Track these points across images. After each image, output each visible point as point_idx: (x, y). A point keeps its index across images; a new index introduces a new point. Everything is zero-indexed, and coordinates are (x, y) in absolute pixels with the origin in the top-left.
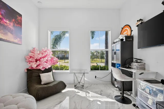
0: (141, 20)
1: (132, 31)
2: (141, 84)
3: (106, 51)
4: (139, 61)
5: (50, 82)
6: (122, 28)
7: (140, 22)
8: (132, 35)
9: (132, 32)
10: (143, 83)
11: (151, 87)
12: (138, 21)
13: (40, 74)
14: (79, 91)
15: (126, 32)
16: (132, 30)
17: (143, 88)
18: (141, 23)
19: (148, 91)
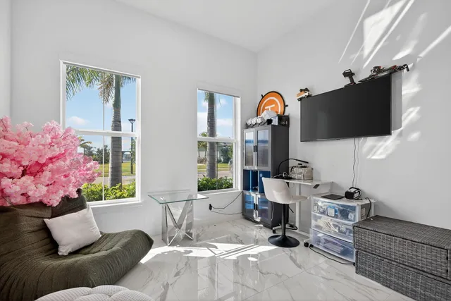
0: (306, 90)
1: (285, 106)
2: (320, 204)
3: (210, 143)
4: (304, 164)
5: (90, 242)
6: (263, 97)
7: (307, 94)
8: (286, 114)
9: (287, 108)
10: (322, 202)
11: (338, 204)
12: (301, 90)
13: (45, 220)
14: (188, 249)
15: (274, 105)
16: (286, 104)
17: (321, 210)
18: (309, 96)
19: (332, 212)
